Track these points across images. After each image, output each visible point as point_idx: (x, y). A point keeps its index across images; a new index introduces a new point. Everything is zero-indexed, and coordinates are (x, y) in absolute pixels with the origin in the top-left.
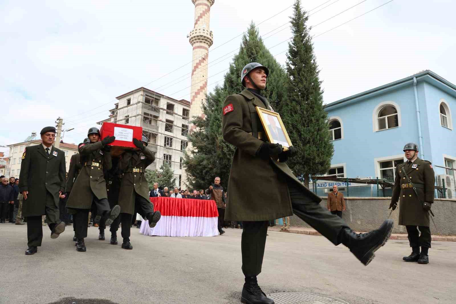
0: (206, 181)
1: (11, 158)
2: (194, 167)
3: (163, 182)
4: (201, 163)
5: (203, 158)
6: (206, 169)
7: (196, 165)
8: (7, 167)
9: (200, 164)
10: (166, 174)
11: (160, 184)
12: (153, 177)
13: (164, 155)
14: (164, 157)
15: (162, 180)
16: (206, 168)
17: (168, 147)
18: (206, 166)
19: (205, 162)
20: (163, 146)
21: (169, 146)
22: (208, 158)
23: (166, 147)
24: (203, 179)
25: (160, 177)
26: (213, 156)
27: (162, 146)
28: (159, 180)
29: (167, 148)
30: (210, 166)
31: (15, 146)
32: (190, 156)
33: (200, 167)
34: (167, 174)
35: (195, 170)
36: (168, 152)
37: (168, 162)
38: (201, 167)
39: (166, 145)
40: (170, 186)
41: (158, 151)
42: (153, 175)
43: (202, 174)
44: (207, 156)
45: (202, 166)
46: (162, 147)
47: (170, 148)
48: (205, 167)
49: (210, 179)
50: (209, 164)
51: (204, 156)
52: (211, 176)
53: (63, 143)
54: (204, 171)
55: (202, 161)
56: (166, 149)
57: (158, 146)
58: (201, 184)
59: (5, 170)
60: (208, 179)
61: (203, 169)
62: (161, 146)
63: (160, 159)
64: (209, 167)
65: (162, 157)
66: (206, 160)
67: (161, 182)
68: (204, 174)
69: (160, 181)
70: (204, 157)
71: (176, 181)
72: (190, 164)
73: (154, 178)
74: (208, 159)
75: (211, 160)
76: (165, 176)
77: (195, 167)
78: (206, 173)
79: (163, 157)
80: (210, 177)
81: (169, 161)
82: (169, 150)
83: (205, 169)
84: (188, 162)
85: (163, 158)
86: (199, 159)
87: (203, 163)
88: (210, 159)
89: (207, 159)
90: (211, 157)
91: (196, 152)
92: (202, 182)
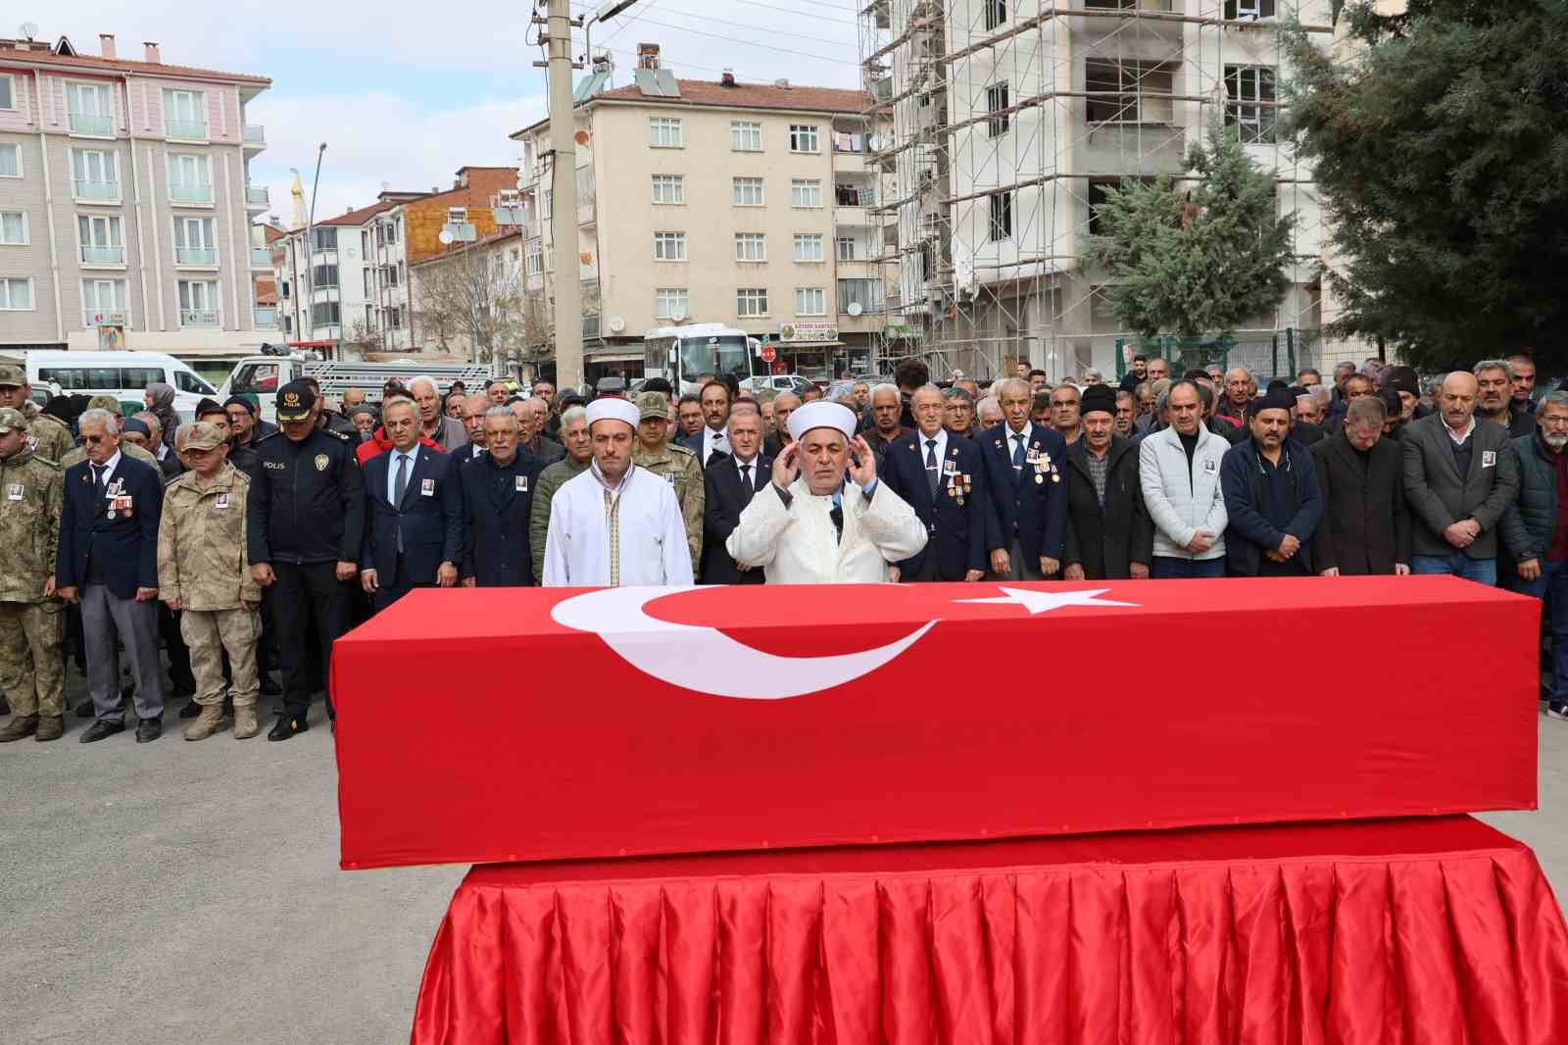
0: (1484, 251)
1: (536, 190)
2: (1370, 146)
3: (1205, 251)
4: (1432, 110)
5: (1449, 59)
6: (1484, 155)
7: (1390, 132)
8: (530, 235)
9: (1420, 114)
10: (1225, 195)
11: (1189, 267)
12: (1146, 227)
13: (1230, 70)
14: (1231, 86)
15: (1199, 241)
16: (1482, 139)
17: (1249, 19)
18: (1476, 126)
19: (1462, 98)
20: (1219, 14)
21: (1257, 11)
22: (1501, 52)
23: (1238, 19)
24: (1461, 237)
25: (1187, 221)
26: (1547, 29)
27: (1209, 16)
28: (1181, 242)
29: (1243, 27)
30: (1517, 123)
31: (538, 133)
32: (1335, 63)
33: (1420, 143)
34: (1232, 196)
35: (1383, 168)
36: (1252, 50)
37: (1258, 111)
38: (1431, 137)
39: (1240, 10)
40: (1258, 266)
41: (1189, 53)
42: (1143, 211)
43: (1445, 199)
44: (1483, 33)
45: (1440, 130)
46: (1212, 22)
47: (1260, 20)
48: (1467, 140)
49: (1520, 227)
50: (1505, 106)
51: (1460, 37)
52: (1525, 205)
53: (737, 86)
54: (1463, 173)
55: (1435, 90)
56: (1241, 35)
57: (1187, 25)
58: (1443, 277)
59: (523, 246)
60: (1499, 231)
61: (1451, 155)
62: (1202, 22)
63: (1203, 101)
64: (1508, 128)
65: (1218, 88)
66: (1476, 74)
67: (1197, 250)
68: (1458, 192)
69: (1188, 249)
70: (1459, 51)
71: (1291, 232)
72: (1336, 124)
73: (1154, 232)
74: (1496, 62)
75: (1532, 63)
76: (1223, 212)
77: (1378, 148)
78: (1480, 187)
79: (1223, 84)
80: (1518, 215)
81: (1263, 108)
82: (1259, 33)
83: (1465, 156)
84: (1321, 112)
85: (1226, 92)
86: (1408, 71)
87: (1444, 104)
88: (1517, 57)
89: (1485, 66)
90: (1525, 38)
91: (1397, 18)
92: (1451, 261)
